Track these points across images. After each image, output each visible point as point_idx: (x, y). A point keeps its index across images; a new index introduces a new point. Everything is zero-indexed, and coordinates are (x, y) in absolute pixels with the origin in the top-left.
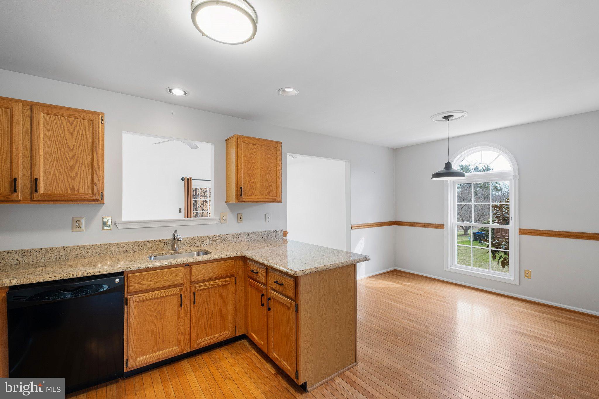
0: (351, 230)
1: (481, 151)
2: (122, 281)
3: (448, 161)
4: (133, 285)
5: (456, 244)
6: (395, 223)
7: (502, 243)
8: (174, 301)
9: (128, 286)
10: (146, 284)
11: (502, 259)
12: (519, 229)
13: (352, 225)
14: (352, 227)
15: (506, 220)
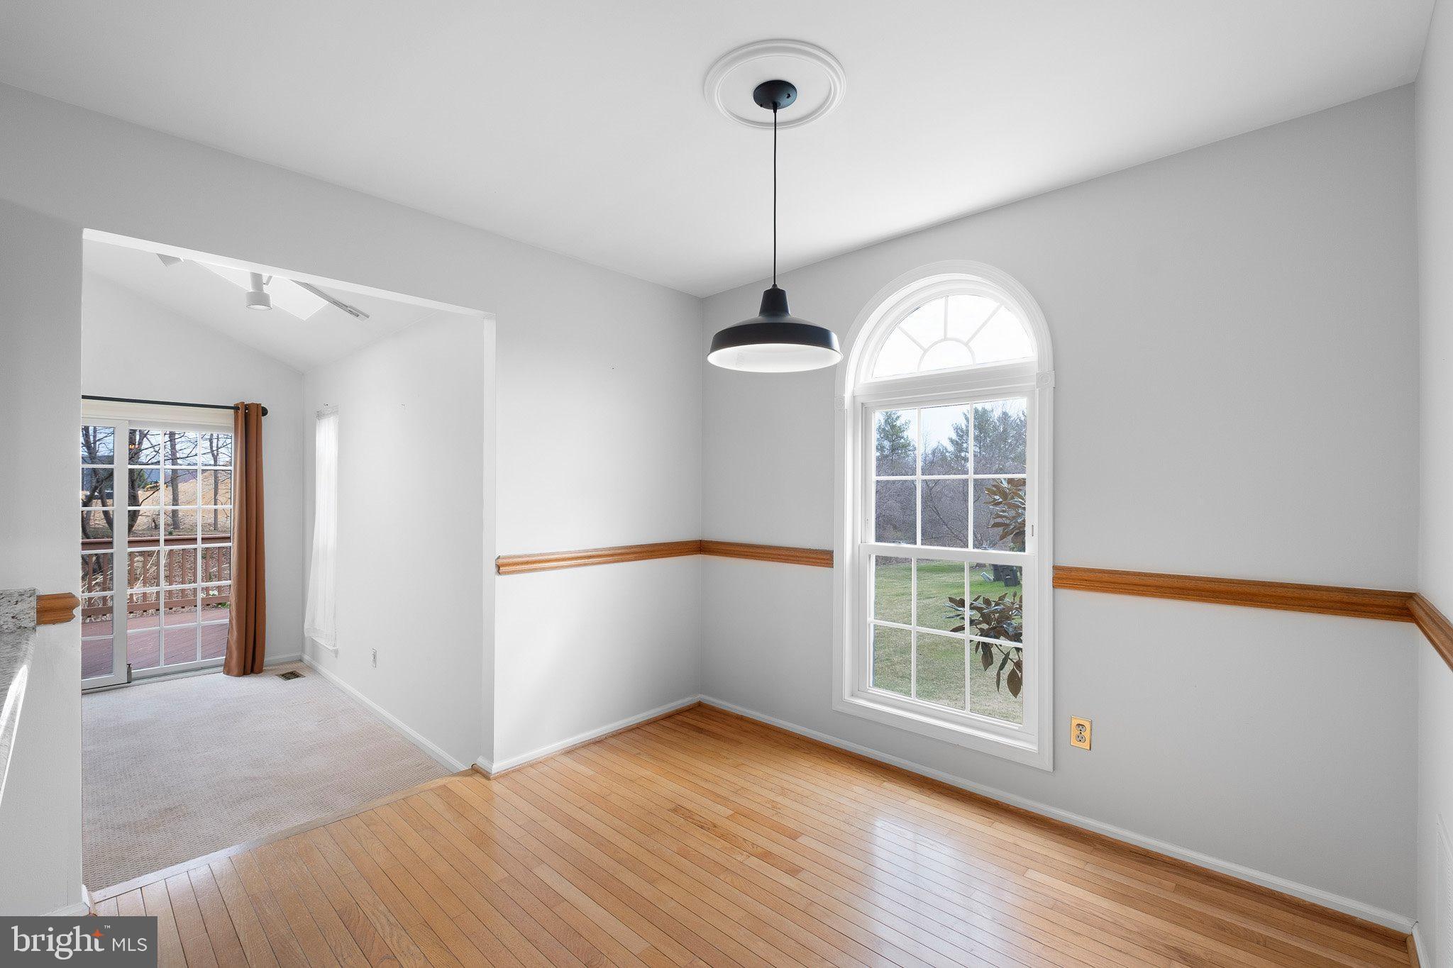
0: (499, 578)
1: (945, 295)
3: (775, 285)
5: (871, 618)
6: (702, 547)
7: (1010, 613)
11: (1009, 667)
12: (1055, 568)
13: (499, 558)
14: (498, 567)
15: (1017, 537)
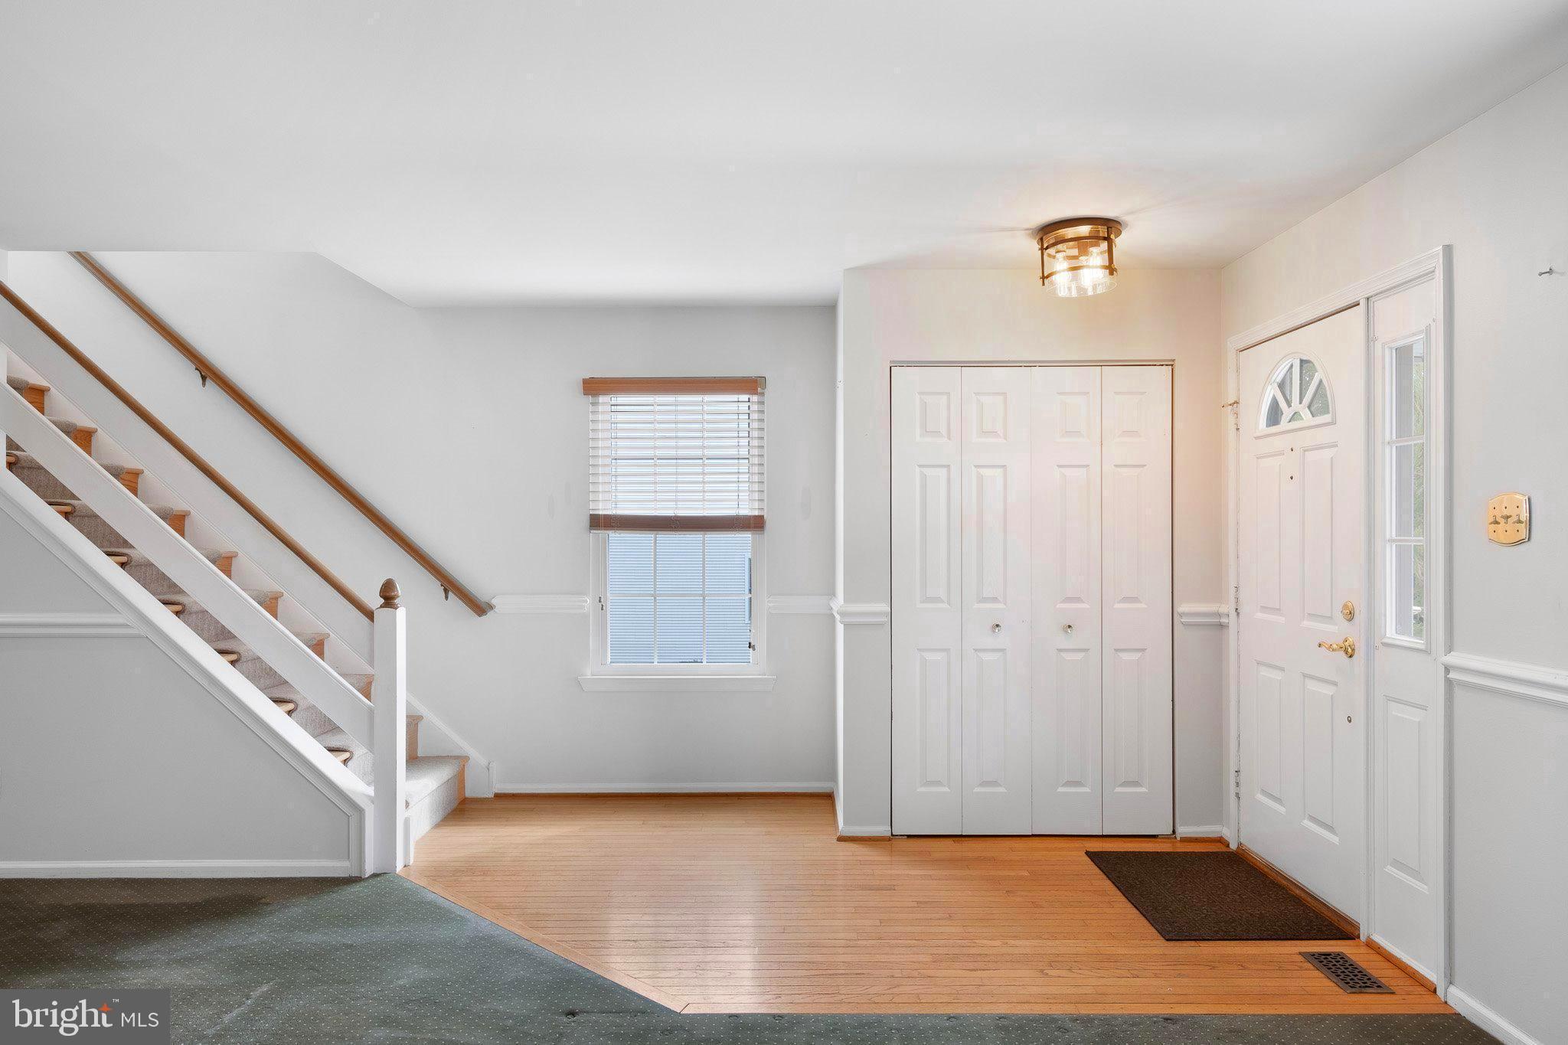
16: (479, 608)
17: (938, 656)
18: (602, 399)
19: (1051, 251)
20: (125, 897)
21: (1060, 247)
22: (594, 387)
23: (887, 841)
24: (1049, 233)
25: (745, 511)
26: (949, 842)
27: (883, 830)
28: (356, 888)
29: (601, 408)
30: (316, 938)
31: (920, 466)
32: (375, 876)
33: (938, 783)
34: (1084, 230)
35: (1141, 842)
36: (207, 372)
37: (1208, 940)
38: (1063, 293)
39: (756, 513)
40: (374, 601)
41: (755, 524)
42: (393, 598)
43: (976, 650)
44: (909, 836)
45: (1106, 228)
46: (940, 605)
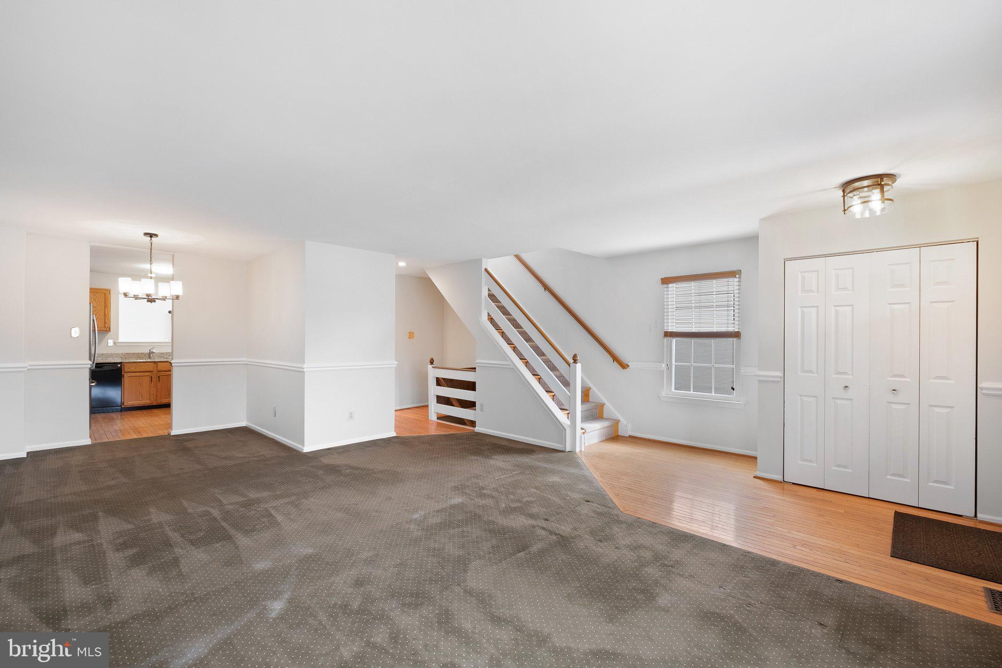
2: (121, 366)
4: (126, 368)
8: (148, 379)
9: (124, 370)
10: (133, 369)
16: (624, 366)
17: (811, 399)
18: (670, 285)
19: (850, 195)
20: (506, 443)
21: (855, 193)
22: (666, 281)
23: (782, 484)
24: (848, 186)
25: (731, 329)
26: (816, 490)
27: (779, 477)
28: (561, 454)
29: (670, 289)
30: (539, 464)
31: (801, 307)
32: (569, 452)
33: (811, 461)
34: (866, 183)
35: (937, 514)
36: (546, 288)
37: (921, 564)
38: (858, 216)
39: (737, 330)
40: (571, 361)
41: (737, 335)
42: (576, 360)
43: (834, 398)
44: (793, 483)
45: (880, 181)
46: (812, 375)
